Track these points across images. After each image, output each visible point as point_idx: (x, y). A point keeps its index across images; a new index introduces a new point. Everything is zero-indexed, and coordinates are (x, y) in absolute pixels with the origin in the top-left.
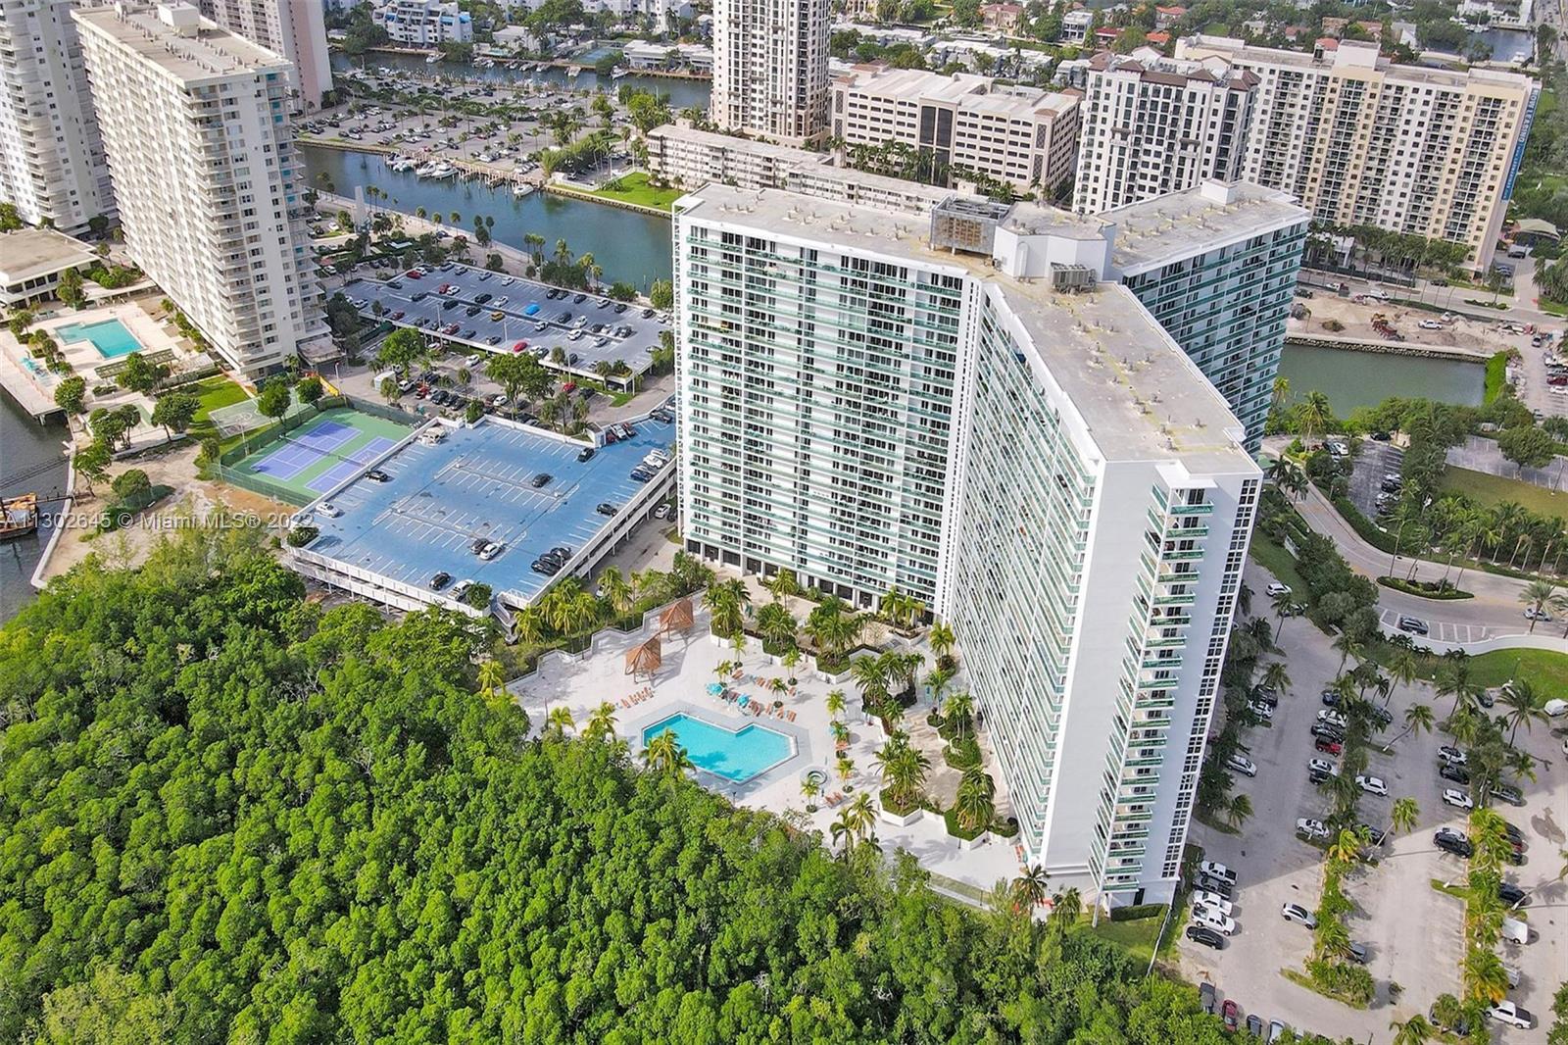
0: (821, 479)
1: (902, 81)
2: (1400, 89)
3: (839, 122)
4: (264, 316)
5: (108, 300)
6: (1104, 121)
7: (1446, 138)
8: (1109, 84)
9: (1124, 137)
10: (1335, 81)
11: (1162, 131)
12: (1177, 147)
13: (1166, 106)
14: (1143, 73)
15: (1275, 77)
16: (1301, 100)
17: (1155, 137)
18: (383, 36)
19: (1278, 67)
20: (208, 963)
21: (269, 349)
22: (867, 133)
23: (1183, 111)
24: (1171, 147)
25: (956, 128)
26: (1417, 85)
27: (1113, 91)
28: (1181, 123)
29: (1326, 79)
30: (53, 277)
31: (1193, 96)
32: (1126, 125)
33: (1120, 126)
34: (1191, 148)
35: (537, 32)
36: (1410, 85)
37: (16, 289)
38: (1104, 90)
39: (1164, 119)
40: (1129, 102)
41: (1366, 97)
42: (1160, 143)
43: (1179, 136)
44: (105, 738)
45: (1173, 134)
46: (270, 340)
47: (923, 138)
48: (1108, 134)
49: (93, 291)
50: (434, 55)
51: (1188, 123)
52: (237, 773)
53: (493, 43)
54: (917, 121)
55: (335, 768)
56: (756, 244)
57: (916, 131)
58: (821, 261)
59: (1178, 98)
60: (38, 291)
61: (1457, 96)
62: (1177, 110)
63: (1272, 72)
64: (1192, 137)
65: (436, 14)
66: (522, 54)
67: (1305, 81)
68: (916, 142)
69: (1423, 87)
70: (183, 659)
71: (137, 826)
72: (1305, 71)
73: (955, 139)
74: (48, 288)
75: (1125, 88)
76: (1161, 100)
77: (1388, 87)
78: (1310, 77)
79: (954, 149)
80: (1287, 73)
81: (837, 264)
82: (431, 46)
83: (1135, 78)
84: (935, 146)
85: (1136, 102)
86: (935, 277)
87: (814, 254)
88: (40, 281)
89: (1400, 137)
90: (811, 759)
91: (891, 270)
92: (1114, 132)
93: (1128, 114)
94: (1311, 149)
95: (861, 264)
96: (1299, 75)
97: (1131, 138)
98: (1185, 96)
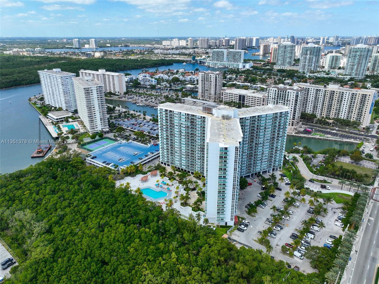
0: (184, 151)
1: (237, 91)
2: (343, 92)
3: (222, 98)
4: (96, 124)
5: (72, 122)
6: (270, 97)
7: (354, 102)
8: (271, 90)
9: (275, 99)
10: (328, 91)
11: (282, 99)
12: (286, 101)
13: (283, 94)
14: (278, 88)
15: (315, 90)
16: (321, 94)
17: (281, 100)
18: (139, 84)
19: (315, 88)
20: (44, 211)
21: (96, 129)
22: (228, 100)
23: (287, 95)
24: (284, 101)
25: (246, 99)
26: (346, 92)
27: (272, 91)
28: (286, 97)
29: (326, 90)
30: (64, 118)
31: (288, 92)
32: (275, 97)
33: (274, 97)
34: (289, 102)
35: (170, 84)
36: (345, 92)
37: (57, 119)
38: (270, 91)
39: (283, 96)
40: (275, 93)
41: (335, 94)
42: (282, 101)
43: (286, 99)
44: (41, 180)
45: (285, 99)
46: (96, 128)
47: (239, 101)
48: (271, 99)
49: (70, 120)
50: (149, 87)
51: (288, 97)
52: (60, 187)
53: (161, 85)
54: (238, 97)
55: (76, 187)
56: (171, 111)
57: (238, 99)
58: (182, 114)
59: (286, 92)
60: (61, 120)
61: (356, 94)
62: (285, 95)
63: (314, 89)
64: (289, 100)
65: (150, 80)
66: (166, 86)
67: (321, 91)
68: (238, 101)
69: (348, 92)
70: (59, 170)
71: (41, 192)
72: (321, 89)
73: (246, 101)
74: (63, 119)
75: (274, 91)
76: (282, 93)
77: (340, 92)
78: (322, 90)
79: (245, 103)
80: (317, 89)
81: (185, 115)
82: (149, 85)
83: (276, 89)
84: (242, 102)
85: (277, 93)
86: (201, 117)
87: (180, 113)
88: (62, 118)
89: (343, 101)
90: (171, 197)
91: (194, 116)
92: (272, 98)
93: (275, 95)
94: (324, 103)
95: (188, 114)
96: (320, 90)
97: (276, 100)
98: (287, 92)
